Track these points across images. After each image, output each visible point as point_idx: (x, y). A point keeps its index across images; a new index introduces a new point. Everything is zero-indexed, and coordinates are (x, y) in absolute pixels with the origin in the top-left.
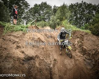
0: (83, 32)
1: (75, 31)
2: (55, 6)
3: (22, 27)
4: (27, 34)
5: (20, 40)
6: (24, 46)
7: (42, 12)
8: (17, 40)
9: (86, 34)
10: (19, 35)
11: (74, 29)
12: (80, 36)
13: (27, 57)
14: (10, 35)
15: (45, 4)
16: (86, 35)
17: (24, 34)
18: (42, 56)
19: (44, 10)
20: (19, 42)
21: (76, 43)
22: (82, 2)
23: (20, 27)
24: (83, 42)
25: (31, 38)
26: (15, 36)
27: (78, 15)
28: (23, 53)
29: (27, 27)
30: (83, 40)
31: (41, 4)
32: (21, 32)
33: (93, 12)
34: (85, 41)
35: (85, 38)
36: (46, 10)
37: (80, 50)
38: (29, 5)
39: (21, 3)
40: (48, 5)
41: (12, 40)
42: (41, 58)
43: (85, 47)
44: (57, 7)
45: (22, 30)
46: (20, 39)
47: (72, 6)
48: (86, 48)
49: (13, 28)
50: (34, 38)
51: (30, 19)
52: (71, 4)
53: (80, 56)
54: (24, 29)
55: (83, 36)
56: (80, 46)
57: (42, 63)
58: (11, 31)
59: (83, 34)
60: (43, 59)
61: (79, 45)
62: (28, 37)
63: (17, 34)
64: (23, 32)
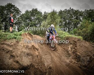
0: (75, 38)
1: (68, 37)
2: (45, 13)
3: (15, 35)
4: (20, 42)
5: (14, 49)
6: (18, 55)
7: (33, 18)
8: (11, 49)
9: (79, 40)
10: (12, 43)
11: (67, 36)
12: (73, 42)
13: (22, 67)
14: (3, 44)
15: (36, 10)
16: (78, 42)
17: (18, 42)
18: (37, 64)
19: (35, 16)
20: (13, 51)
21: (70, 49)
22: (70, 8)
23: (14, 35)
24: (76, 48)
25: (25, 46)
26: (8, 45)
27: (67, 21)
28: (17, 63)
29: (20, 35)
30: (76, 46)
31: (32, 10)
32: (15, 40)
33: (80, 18)
34: (78, 47)
35: (78, 44)
36: (37, 16)
37: (74, 56)
38: (20, 12)
39: (13, 9)
40: (39, 11)
41: (5, 49)
42: (36, 67)
43: (78, 54)
44: (48, 13)
45: (15, 38)
46: (14, 47)
47: (61, 12)
48: (80, 54)
49: (6, 36)
50: (28, 46)
51: (21, 25)
52: (61, 10)
53: (75, 63)
54: (18, 37)
55: (76, 42)
56: (74, 52)
57: (37, 72)
58: (4, 39)
59: (76, 40)
60: (38, 68)
61: (72, 51)
62: (22, 46)
63: (10, 42)
64: (17, 40)
